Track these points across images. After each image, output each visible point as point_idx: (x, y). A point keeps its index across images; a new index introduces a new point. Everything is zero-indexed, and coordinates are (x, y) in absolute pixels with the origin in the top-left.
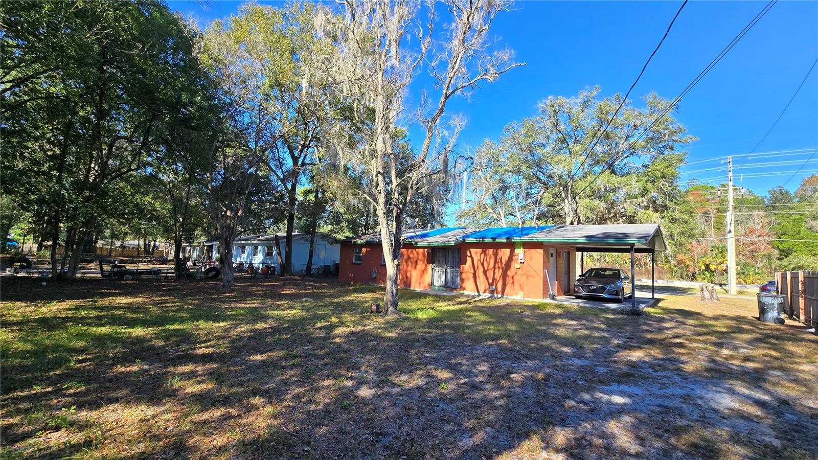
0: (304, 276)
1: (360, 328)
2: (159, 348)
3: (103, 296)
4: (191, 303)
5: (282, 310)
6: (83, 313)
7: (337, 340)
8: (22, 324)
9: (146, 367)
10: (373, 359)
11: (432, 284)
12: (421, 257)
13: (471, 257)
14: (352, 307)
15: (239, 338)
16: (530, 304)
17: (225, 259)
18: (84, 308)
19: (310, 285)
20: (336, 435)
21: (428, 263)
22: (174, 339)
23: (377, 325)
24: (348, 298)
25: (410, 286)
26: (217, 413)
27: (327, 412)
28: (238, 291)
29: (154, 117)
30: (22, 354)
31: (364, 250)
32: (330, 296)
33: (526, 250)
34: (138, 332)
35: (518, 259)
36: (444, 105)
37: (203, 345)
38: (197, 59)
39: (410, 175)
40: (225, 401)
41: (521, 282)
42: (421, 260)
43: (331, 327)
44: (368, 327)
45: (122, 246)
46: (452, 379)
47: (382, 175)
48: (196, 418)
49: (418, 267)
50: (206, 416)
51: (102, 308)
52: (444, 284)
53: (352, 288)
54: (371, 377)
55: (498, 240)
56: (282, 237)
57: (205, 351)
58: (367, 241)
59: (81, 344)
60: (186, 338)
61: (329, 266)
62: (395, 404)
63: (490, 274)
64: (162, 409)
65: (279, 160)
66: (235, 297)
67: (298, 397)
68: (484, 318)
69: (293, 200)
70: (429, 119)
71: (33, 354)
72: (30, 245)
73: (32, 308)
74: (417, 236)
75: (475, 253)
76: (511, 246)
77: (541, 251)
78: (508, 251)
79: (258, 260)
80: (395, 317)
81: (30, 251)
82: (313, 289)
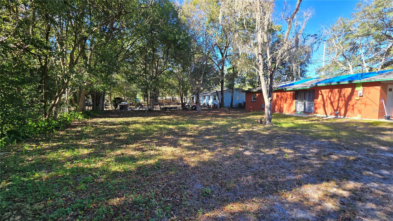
0: (229, 108)
1: (251, 129)
2: (177, 132)
3: (161, 116)
4: (186, 118)
5: (219, 121)
6: (156, 121)
7: (239, 133)
8: (142, 123)
9: (173, 137)
10: (254, 142)
11: (295, 111)
12: (289, 96)
13: (322, 94)
14: (249, 121)
15: (201, 131)
16: (366, 122)
17: (198, 102)
18: (156, 119)
19: (232, 112)
20: (232, 165)
21: (293, 99)
22: (181, 129)
23: (259, 128)
24: (249, 117)
25: (282, 112)
26: (193, 152)
27: (230, 157)
28: (203, 114)
29: (169, 48)
30: (143, 131)
31: (257, 95)
32: (240, 117)
33: (365, 87)
34: (171, 127)
35: (357, 94)
36: (299, 6)
37: (190, 132)
38: (180, 19)
39: (277, 52)
40: (195, 149)
41: (360, 108)
42: (289, 98)
43: (238, 128)
44: (254, 129)
45: (166, 99)
46: (293, 153)
47: (261, 54)
48: (187, 153)
49: (287, 102)
50: (189, 152)
51: (161, 119)
52: (303, 111)
53: (251, 113)
54: (251, 148)
55: (341, 83)
56: (219, 91)
57: (190, 134)
58: (258, 90)
59: (156, 129)
60: (184, 129)
61: (241, 104)
62: (260, 159)
63: (335, 104)
64: (177, 149)
65: (215, 56)
66: (202, 116)
67: (220, 151)
68: (325, 128)
69: (223, 74)
70: (290, 17)
71: (146, 131)
72: (142, 100)
73: (144, 119)
74: (286, 85)
75: (325, 93)
76: (353, 86)
77: (379, 88)
78: (349, 90)
79: (211, 102)
80: (270, 126)
81: (142, 102)
82: (233, 114)
